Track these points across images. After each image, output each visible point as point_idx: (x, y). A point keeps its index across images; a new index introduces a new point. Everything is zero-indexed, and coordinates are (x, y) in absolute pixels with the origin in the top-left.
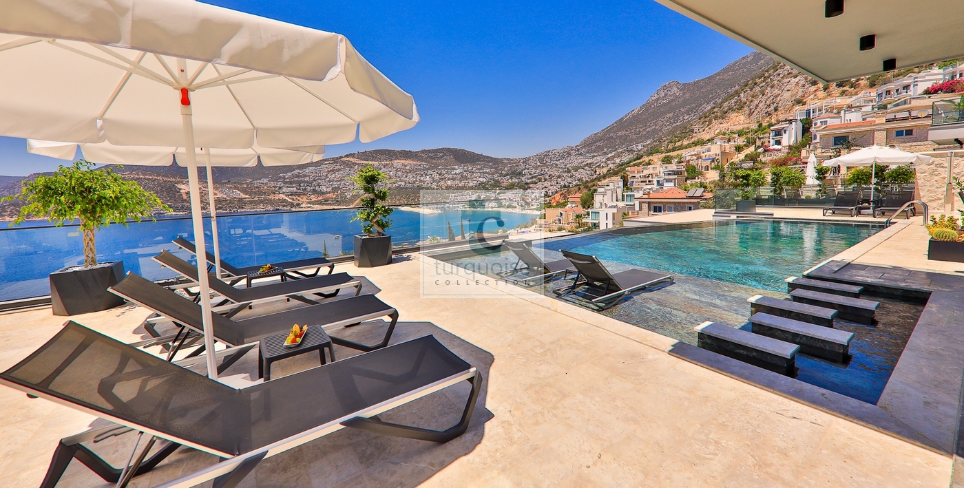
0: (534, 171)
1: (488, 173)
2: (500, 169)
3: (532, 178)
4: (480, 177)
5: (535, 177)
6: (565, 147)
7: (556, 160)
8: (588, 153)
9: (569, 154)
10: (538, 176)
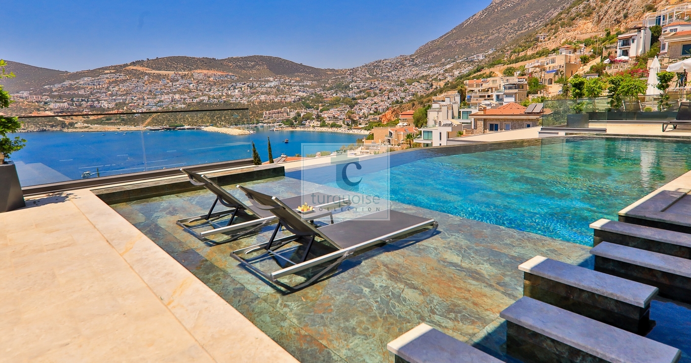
0: (362, 84)
1: (310, 87)
2: (323, 82)
3: (361, 92)
4: (299, 91)
5: (364, 91)
6: (398, 56)
7: (388, 72)
8: (424, 63)
9: (403, 65)
10: (367, 90)
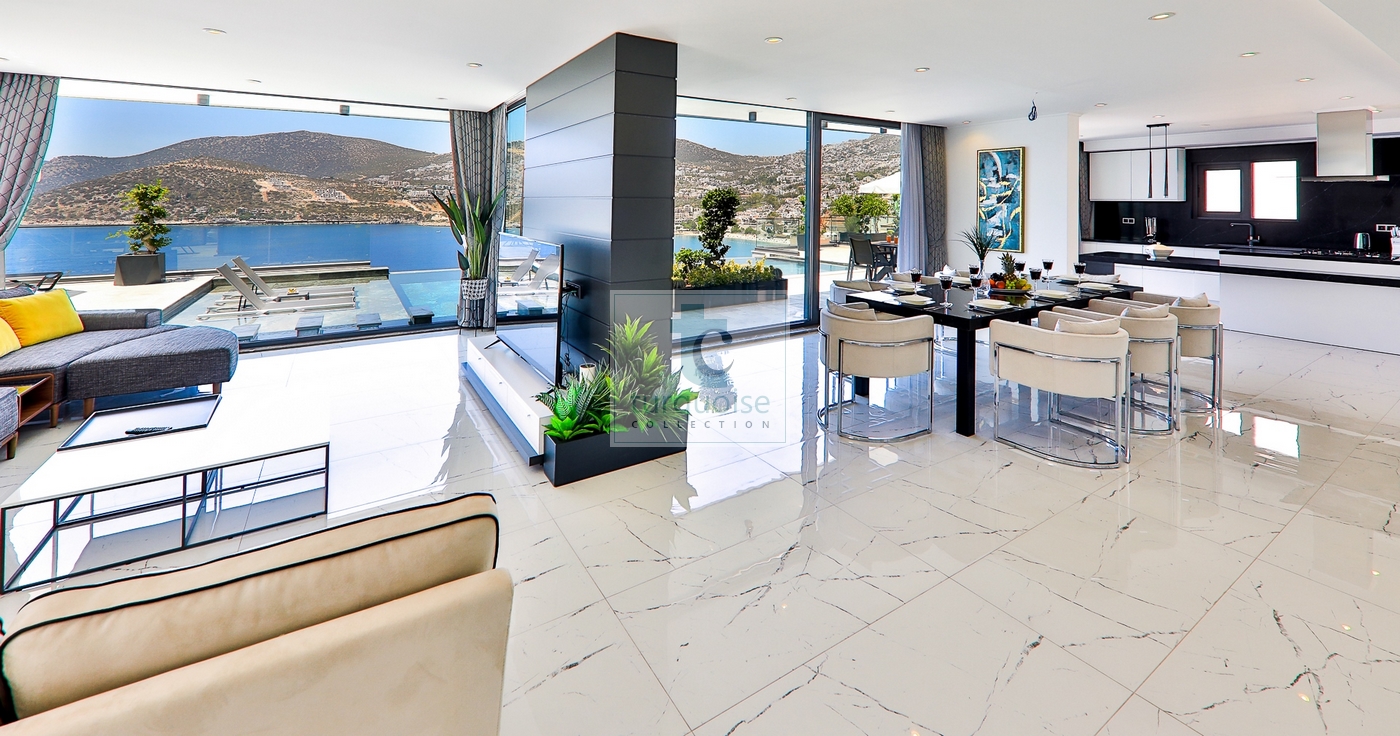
0: (794, 177)
1: (722, 179)
2: (741, 173)
3: (790, 187)
4: (708, 184)
5: (795, 187)
6: (846, 141)
7: (831, 162)
8: (883, 151)
9: (853, 153)
10: (799, 184)
